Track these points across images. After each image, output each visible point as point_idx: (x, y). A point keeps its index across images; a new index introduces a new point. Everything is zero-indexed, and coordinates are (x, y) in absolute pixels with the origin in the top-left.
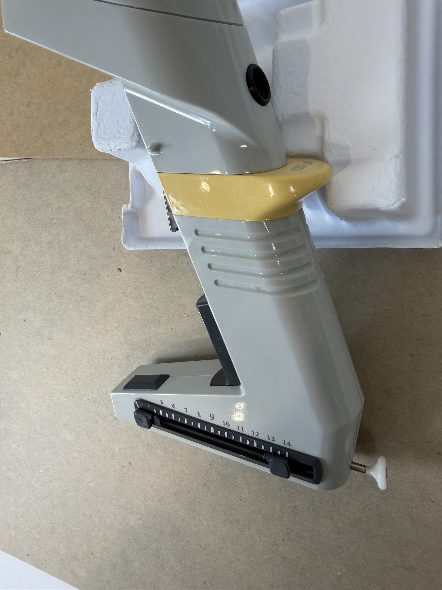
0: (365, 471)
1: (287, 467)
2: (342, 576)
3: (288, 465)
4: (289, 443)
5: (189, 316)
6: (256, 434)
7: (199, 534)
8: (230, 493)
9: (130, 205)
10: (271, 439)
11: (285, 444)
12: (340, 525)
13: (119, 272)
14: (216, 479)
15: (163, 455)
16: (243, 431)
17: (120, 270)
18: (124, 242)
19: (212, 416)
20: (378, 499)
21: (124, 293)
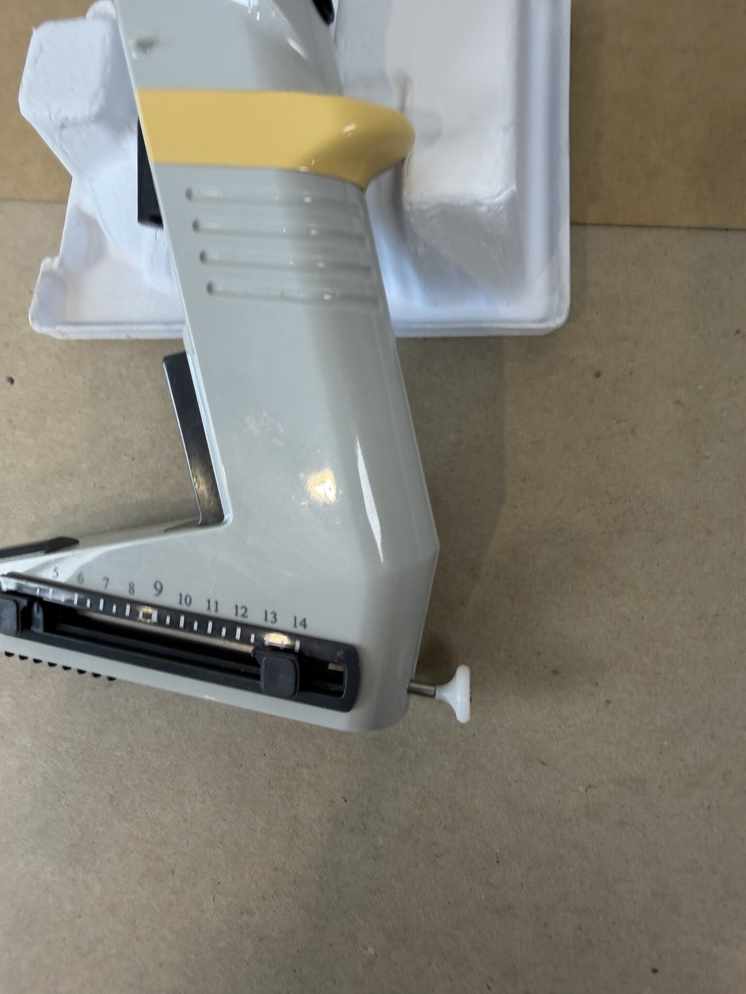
0: (432, 693)
1: (296, 668)
2: (376, 956)
3: (298, 666)
4: (304, 620)
5: (133, 459)
6: (241, 612)
7: (78, 921)
8: (164, 809)
9: (57, 260)
10: (270, 617)
11: (295, 625)
12: (380, 840)
13: (8, 384)
14: (137, 781)
15: (29, 745)
16: (216, 610)
17: (12, 381)
18: (32, 319)
19: (158, 586)
20: (451, 775)
21: (10, 421)
